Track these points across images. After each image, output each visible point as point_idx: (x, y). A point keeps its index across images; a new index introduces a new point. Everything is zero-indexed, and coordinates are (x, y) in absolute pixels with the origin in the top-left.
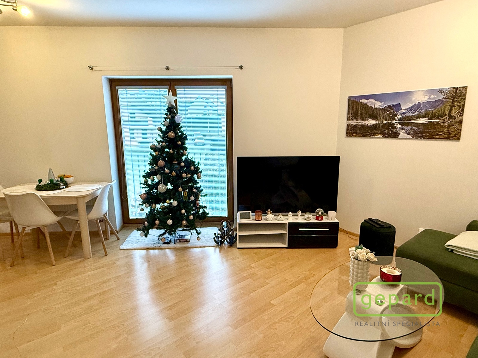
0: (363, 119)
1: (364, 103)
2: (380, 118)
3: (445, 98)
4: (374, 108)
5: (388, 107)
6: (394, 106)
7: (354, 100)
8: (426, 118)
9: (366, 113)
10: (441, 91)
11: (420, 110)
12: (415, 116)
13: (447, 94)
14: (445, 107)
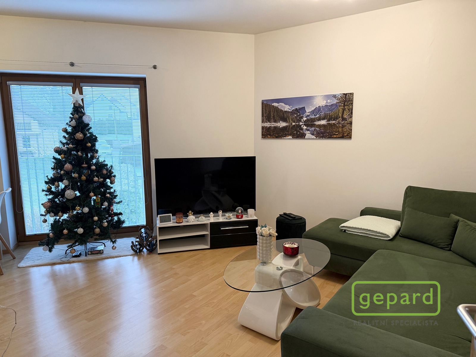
0: (275, 121)
1: (275, 106)
2: (290, 121)
3: (338, 103)
4: (284, 111)
5: (295, 110)
6: (300, 109)
7: (267, 104)
8: (325, 120)
9: (277, 116)
10: (334, 96)
11: (320, 113)
12: (317, 118)
13: (339, 99)
14: (339, 111)
